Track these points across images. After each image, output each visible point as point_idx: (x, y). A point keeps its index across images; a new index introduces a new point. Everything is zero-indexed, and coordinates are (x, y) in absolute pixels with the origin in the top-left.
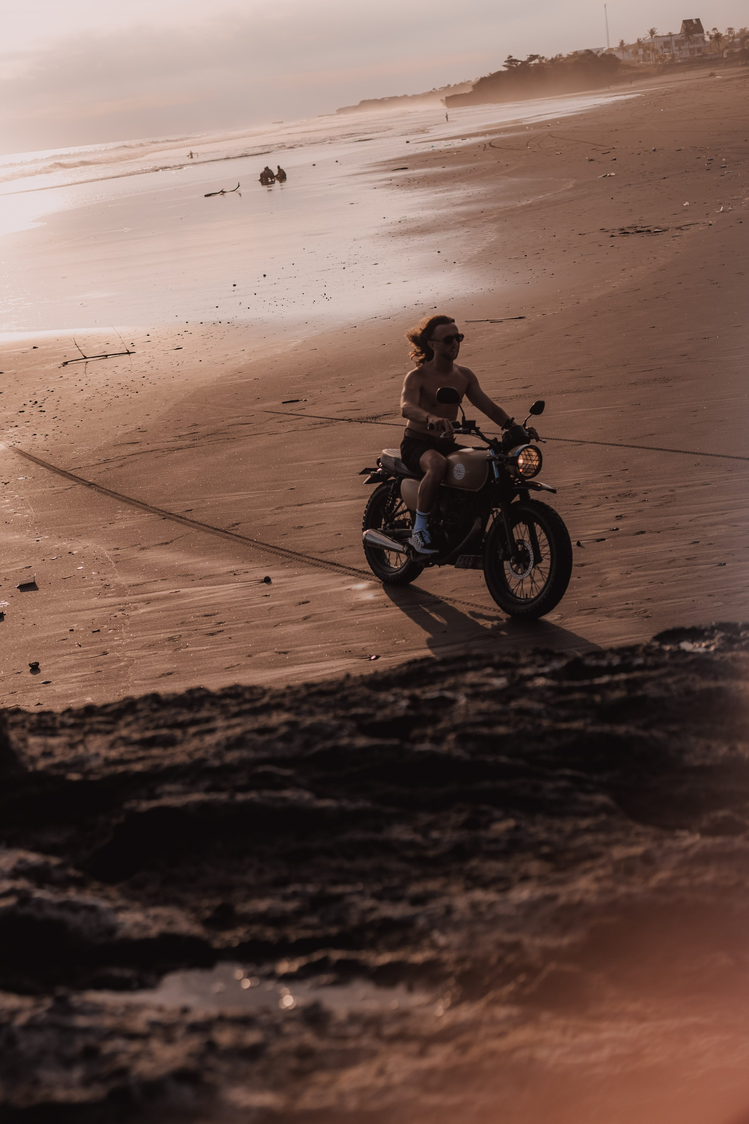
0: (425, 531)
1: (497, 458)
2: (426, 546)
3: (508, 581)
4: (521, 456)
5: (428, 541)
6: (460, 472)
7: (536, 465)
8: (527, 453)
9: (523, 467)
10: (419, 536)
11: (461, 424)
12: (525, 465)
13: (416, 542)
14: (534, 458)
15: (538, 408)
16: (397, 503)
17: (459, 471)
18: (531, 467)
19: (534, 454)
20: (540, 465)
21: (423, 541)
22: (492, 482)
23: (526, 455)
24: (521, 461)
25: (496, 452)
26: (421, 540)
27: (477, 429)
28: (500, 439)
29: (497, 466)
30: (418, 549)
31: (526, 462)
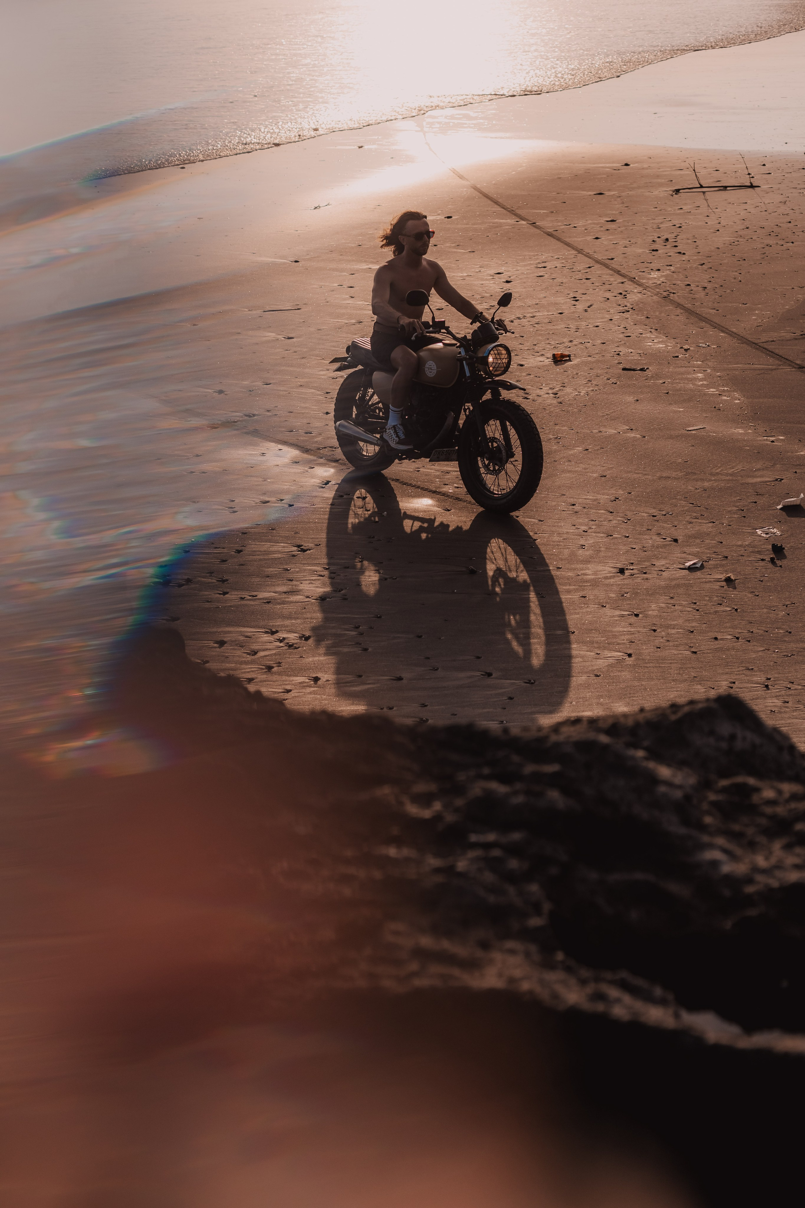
0: (398, 425)
1: (467, 357)
2: (400, 442)
3: (485, 479)
4: (490, 355)
5: (402, 436)
6: (431, 370)
7: (505, 363)
8: (496, 352)
9: (493, 366)
10: (393, 431)
11: (431, 324)
12: (494, 364)
13: (391, 437)
14: (503, 356)
15: (505, 300)
16: (369, 394)
17: (431, 368)
18: (502, 365)
19: (504, 352)
20: (509, 363)
21: (398, 436)
22: (463, 380)
23: (495, 354)
24: (490, 359)
25: (467, 351)
26: (396, 435)
27: (447, 328)
28: (469, 337)
29: (467, 364)
30: (393, 445)
31: (495, 361)
